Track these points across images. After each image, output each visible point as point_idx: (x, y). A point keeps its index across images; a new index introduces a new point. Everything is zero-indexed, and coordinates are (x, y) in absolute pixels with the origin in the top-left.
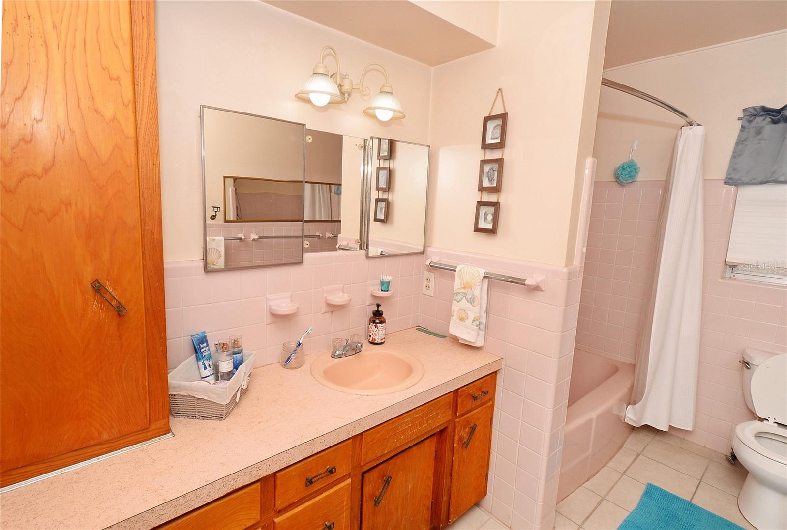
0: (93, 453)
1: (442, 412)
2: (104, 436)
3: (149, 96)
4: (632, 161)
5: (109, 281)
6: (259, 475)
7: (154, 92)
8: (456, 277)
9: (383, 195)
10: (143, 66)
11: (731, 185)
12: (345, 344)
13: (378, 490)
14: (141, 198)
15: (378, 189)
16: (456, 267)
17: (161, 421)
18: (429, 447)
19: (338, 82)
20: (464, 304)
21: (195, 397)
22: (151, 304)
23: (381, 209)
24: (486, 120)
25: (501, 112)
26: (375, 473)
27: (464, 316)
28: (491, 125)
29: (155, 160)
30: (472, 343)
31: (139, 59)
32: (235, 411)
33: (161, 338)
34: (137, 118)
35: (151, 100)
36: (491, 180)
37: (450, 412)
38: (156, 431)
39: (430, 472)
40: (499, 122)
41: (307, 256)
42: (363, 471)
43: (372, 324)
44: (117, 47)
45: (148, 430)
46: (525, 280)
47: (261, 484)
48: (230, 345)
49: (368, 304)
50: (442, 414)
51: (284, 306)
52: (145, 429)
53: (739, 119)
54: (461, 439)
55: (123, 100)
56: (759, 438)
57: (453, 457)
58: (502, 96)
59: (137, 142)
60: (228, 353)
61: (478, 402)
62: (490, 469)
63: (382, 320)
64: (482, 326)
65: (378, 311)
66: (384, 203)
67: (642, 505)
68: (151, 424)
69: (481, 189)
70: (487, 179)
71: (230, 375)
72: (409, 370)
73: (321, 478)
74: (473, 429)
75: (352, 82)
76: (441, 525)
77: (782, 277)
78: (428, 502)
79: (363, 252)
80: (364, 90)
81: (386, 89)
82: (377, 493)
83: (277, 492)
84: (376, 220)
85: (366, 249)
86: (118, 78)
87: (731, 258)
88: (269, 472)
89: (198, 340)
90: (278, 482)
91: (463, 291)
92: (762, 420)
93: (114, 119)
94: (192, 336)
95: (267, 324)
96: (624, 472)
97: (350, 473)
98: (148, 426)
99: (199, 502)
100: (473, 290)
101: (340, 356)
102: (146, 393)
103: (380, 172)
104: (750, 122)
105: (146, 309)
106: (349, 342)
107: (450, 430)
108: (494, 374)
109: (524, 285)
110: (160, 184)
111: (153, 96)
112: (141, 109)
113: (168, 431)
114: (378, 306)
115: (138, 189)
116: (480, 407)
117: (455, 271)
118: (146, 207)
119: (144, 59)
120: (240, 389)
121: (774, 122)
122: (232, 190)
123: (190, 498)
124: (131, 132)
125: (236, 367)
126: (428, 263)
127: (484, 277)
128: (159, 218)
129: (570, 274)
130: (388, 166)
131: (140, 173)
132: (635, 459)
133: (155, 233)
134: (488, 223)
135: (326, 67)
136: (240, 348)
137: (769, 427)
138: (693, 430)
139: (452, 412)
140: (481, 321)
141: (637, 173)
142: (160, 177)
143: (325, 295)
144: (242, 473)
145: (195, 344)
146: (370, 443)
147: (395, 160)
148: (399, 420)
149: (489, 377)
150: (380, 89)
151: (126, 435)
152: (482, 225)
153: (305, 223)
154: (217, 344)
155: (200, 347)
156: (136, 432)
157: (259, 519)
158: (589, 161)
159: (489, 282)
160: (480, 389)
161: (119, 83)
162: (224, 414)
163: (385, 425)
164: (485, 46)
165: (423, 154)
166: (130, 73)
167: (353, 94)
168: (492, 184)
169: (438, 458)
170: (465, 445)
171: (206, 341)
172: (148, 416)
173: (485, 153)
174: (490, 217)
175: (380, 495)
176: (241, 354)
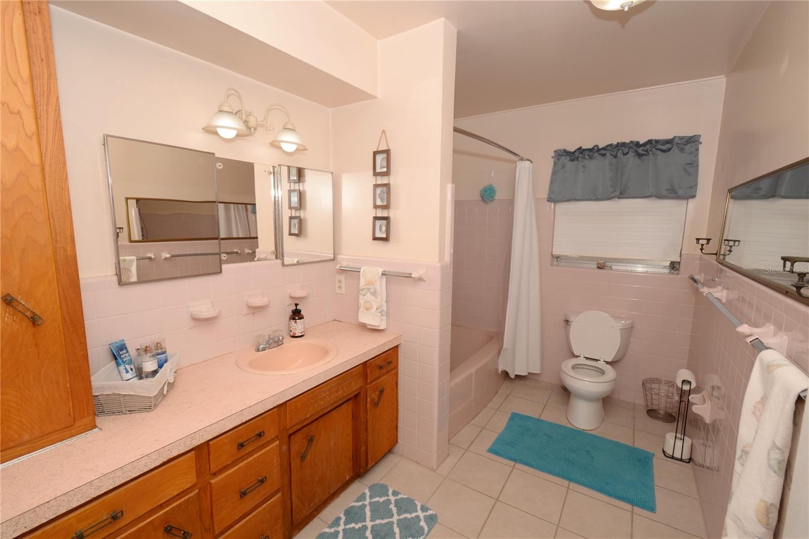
0: (14, 454)
1: (355, 380)
2: (26, 437)
3: (53, 129)
4: (491, 185)
5: (21, 294)
6: (193, 444)
7: (58, 125)
8: (361, 277)
9: (295, 212)
10: (45, 102)
11: (551, 202)
12: (267, 338)
13: (304, 448)
14: (51, 220)
15: (290, 208)
16: (360, 269)
17: (87, 418)
18: (347, 409)
19: (244, 119)
20: (369, 297)
21: (120, 395)
22: (67, 313)
23: (295, 225)
24: (375, 153)
25: (385, 148)
26: (299, 434)
27: (369, 306)
28: (379, 158)
29: (64, 184)
30: (378, 326)
31: (40, 95)
32: (163, 403)
33: (81, 343)
34: (42, 148)
35: (56, 132)
36: (382, 200)
37: (362, 380)
38: (82, 428)
39: (349, 430)
40: (385, 155)
41: (224, 267)
42: (290, 433)
43: (292, 320)
44: (16, 85)
45: (72, 428)
46: (411, 274)
47: (195, 452)
48: (153, 348)
49: (287, 304)
50: (355, 382)
51: (206, 311)
52: (70, 426)
53: (553, 157)
54: (372, 400)
55: (26, 133)
56: (575, 369)
57: (367, 415)
58: (386, 136)
59: (43, 170)
60: (151, 354)
61: (384, 371)
62: (399, 422)
63: (301, 316)
64: (384, 313)
65: (296, 309)
66: (297, 220)
67: (508, 427)
68: (76, 422)
69: (376, 207)
70: (379, 199)
71: (155, 373)
72: (326, 352)
73: (252, 441)
74: (382, 392)
75: (257, 119)
76: (362, 470)
77: (585, 262)
78: (349, 454)
79: (279, 261)
80: (268, 126)
81: (289, 126)
82: (303, 451)
83: (211, 457)
84: (291, 234)
85: (281, 258)
86: (19, 113)
87: (556, 252)
88: (202, 441)
89: (116, 348)
90: (212, 449)
91: (367, 287)
92: (578, 357)
93: (17, 148)
94: (110, 344)
95: (189, 329)
96: (498, 409)
97: (277, 436)
98: (73, 424)
99: (136, 472)
100: (375, 285)
101: (264, 349)
102: (68, 393)
103: (292, 193)
104: (558, 159)
105: (64, 318)
106: (271, 337)
107: (362, 395)
108: (395, 348)
109: (411, 277)
110: (70, 206)
111: (58, 129)
112: (45, 140)
113: (94, 426)
114: (296, 305)
115: (47, 210)
116: (386, 374)
117: (360, 272)
118: (57, 226)
119: (45, 96)
120: (166, 384)
121: (572, 160)
122: (135, 211)
123: (127, 469)
124: (36, 160)
125: (160, 366)
126: (338, 267)
127: (382, 274)
128: (71, 236)
129: (443, 268)
130: (298, 188)
131: (48, 197)
132: (506, 399)
133: (68, 251)
134: (383, 233)
135: (231, 107)
136: (163, 350)
137: (581, 360)
138: (541, 373)
139: (363, 380)
140: (383, 309)
141: (495, 194)
142: (69, 201)
143: (246, 299)
144: (177, 444)
145: (114, 351)
146: (294, 410)
147: (304, 183)
148: (317, 389)
149: (392, 350)
150: (284, 126)
151: (49, 434)
152: (378, 235)
153: (221, 241)
154: (138, 349)
155: (119, 353)
156: (59, 430)
157: (196, 482)
158: (450, 187)
159: (386, 277)
160: (385, 360)
161: (21, 117)
162: (153, 405)
163: (305, 394)
164: (370, 97)
165: (328, 179)
166: (31, 108)
167: (259, 129)
168: (383, 202)
169: (355, 417)
170: (376, 404)
171: (126, 348)
172: (72, 414)
173: (376, 179)
174: (384, 228)
175: (305, 451)
176: (165, 354)
